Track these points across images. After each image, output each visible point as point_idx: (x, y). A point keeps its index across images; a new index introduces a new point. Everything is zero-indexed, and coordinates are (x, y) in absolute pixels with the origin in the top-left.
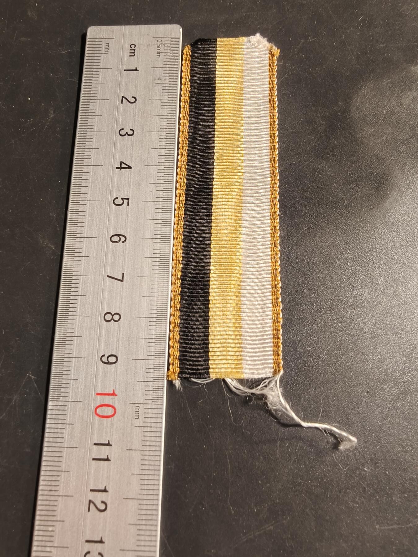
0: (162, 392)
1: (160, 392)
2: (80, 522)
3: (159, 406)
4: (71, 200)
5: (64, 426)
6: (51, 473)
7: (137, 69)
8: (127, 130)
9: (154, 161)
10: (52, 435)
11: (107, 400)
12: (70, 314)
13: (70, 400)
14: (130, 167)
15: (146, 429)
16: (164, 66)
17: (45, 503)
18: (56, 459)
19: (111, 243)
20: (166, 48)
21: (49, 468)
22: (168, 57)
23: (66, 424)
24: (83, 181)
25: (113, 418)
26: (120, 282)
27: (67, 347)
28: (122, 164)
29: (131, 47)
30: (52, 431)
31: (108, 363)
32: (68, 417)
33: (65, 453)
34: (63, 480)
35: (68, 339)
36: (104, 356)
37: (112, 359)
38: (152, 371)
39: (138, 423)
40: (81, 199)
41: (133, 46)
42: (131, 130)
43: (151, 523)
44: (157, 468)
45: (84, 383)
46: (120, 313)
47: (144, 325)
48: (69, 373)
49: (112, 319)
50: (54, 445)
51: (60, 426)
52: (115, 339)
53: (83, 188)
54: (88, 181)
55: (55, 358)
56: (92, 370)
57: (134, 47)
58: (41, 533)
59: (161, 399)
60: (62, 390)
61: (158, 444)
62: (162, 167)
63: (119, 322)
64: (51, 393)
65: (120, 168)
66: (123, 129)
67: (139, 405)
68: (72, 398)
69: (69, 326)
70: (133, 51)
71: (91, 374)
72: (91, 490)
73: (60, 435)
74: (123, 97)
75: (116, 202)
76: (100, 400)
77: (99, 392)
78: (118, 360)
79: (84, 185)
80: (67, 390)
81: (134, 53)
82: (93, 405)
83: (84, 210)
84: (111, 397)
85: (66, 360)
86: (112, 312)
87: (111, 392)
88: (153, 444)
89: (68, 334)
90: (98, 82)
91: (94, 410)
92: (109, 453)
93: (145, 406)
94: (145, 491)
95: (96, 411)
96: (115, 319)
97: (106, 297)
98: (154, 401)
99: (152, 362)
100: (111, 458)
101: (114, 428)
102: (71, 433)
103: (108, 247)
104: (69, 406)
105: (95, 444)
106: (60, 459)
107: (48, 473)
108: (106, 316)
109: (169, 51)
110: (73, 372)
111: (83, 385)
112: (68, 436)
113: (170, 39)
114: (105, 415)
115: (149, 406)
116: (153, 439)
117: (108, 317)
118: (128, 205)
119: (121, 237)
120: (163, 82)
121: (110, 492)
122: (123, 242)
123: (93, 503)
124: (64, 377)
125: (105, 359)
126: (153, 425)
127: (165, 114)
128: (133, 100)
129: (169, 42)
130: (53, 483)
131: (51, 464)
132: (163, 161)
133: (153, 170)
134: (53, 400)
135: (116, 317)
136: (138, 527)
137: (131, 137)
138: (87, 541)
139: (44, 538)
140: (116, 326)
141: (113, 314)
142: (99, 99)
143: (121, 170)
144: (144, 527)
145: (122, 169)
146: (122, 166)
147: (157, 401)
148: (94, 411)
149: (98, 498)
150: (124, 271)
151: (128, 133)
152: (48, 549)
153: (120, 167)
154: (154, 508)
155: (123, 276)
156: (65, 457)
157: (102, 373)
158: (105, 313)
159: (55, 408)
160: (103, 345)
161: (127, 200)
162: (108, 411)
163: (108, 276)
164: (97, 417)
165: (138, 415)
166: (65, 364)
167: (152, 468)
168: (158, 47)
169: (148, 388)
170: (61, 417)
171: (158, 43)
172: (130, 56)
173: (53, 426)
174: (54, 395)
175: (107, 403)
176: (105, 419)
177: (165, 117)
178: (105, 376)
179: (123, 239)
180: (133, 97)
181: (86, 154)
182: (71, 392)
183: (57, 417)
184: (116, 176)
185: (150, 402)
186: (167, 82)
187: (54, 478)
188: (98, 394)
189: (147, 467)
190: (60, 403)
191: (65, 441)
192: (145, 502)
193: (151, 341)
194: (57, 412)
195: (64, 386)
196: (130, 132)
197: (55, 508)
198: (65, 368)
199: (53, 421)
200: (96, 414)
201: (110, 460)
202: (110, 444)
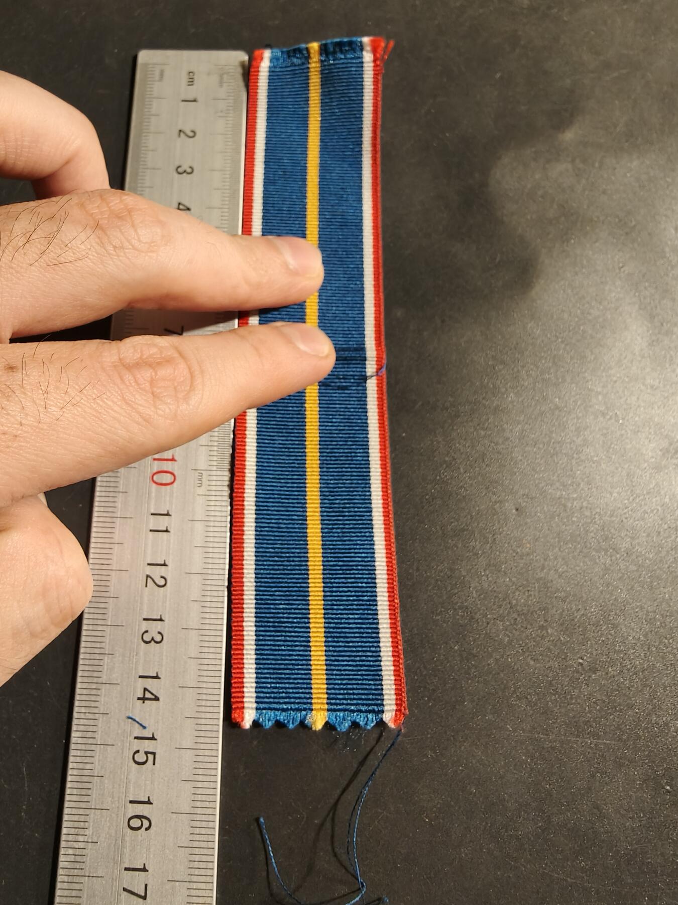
2: (137, 598)
5: (116, 494)
6: (102, 546)
7: (196, 99)
8: (186, 167)
9: (216, 202)
11: (166, 466)
14: (189, 209)
15: (210, 498)
16: (228, 98)
18: (109, 530)
20: (229, 76)
21: (100, 540)
23: (119, 492)
25: (172, 485)
28: (181, 205)
29: (190, 76)
30: (104, 499)
32: (122, 484)
33: (118, 524)
34: (116, 554)
39: (201, 491)
41: (191, 74)
42: (190, 167)
50: (105, 514)
51: (112, 494)
57: (193, 75)
66: (180, 167)
67: (202, 472)
70: (191, 80)
72: (149, 565)
73: (112, 504)
74: (180, 131)
76: (157, 466)
81: (193, 82)
82: (151, 472)
84: (170, 462)
87: (171, 457)
90: (151, 113)
91: (151, 476)
92: (169, 524)
93: (209, 473)
94: (210, 565)
95: (153, 478)
101: (174, 497)
102: (125, 502)
104: (122, 473)
105: (152, 514)
106: (113, 530)
107: (99, 545)
109: (232, 81)
112: (121, 506)
113: (233, 67)
114: (164, 482)
115: (214, 473)
120: (226, 115)
121: (170, 566)
123: (151, 578)
126: (218, 493)
128: (192, 134)
129: (233, 70)
130: (105, 556)
131: (103, 535)
133: (215, 212)
136: (202, 604)
137: (189, 175)
138: (145, 619)
139: (96, 616)
142: (152, 131)
144: (208, 604)
147: (221, 467)
148: (151, 478)
149: (156, 572)
150: (183, 323)
151: (187, 171)
152: (100, 628)
155: (182, 330)
156: (118, 528)
162: (168, 478)
164: (154, 485)
165: (200, 482)
168: (221, 76)
169: (212, 453)
172: (189, 85)
175: (166, 469)
176: (163, 487)
180: (192, 131)
185: (214, 468)
186: (231, 115)
191: (117, 510)
192: (209, 577)
196: (189, 170)
197: (109, 584)
200: (154, 481)
201: (169, 532)
202: (169, 514)
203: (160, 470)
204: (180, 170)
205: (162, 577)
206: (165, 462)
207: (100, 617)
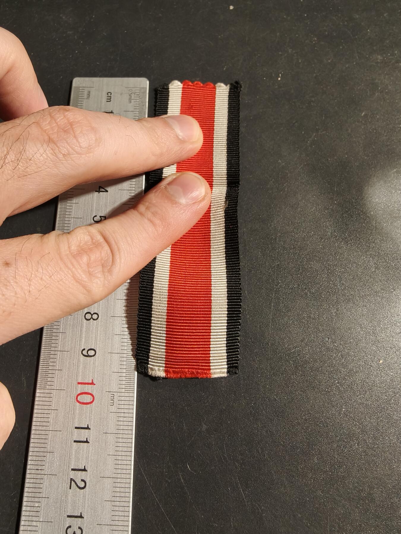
0: (133, 382)
1: (131, 382)
2: (63, 498)
3: (131, 395)
5: (49, 412)
6: (38, 454)
7: (113, 112)
9: (126, 186)
10: (39, 420)
11: (88, 388)
13: (55, 389)
14: (107, 191)
15: (120, 415)
16: (135, 110)
17: (32, 481)
18: (43, 441)
20: (136, 96)
21: (36, 449)
22: (138, 103)
23: (52, 410)
24: (68, 202)
25: (91, 404)
27: (53, 342)
28: (100, 188)
30: (40, 415)
31: (88, 356)
32: (53, 404)
33: (50, 436)
34: (48, 460)
35: (54, 334)
36: (84, 349)
37: (91, 353)
38: (125, 363)
39: (113, 409)
40: (66, 216)
41: (109, 94)
43: (123, 499)
44: (129, 449)
45: (68, 373)
46: (98, 313)
47: (118, 323)
48: (55, 364)
49: (92, 318)
50: (41, 428)
51: (46, 412)
52: (94, 336)
53: (68, 207)
54: (72, 202)
55: (43, 351)
56: (74, 362)
57: (111, 95)
58: (28, 509)
59: (132, 388)
60: (49, 379)
61: (130, 428)
62: (133, 191)
63: (97, 320)
64: (39, 382)
67: (114, 393)
68: (57, 387)
70: (109, 98)
71: (73, 365)
72: (72, 470)
73: (46, 420)
75: (95, 219)
76: (81, 388)
77: (80, 381)
78: (97, 354)
79: (69, 205)
80: (53, 380)
82: (75, 393)
83: (69, 225)
84: (90, 386)
86: (91, 312)
87: (91, 382)
88: (126, 428)
89: (54, 331)
91: (76, 397)
92: (88, 436)
93: (119, 394)
94: (119, 470)
95: (77, 398)
96: (94, 318)
98: (126, 389)
99: (125, 355)
100: (89, 440)
101: (92, 413)
102: (56, 418)
104: (54, 394)
105: (76, 428)
106: (46, 441)
107: (35, 454)
108: (86, 315)
109: (138, 98)
110: (58, 364)
111: (66, 375)
112: (53, 421)
113: (139, 89)
114: (85, 402)
115: (123, 394)
116: (125, 423)
117: (88, 316)
121: (88, 471)
123: (74, 481)
124: (50, 368)
125: (85, 352)
126: (126, 411)
129: (138, 91)
130: (40, 463)
131: (38, 444)
132: (134, 186)
133: (126, 194)
134: (41, 388)
135: (95, 316)
136: (113, 503)
138: (69, 516)
139: (31, 514)
140: (95, 324)
141: (92, 314)
143: (99, 193)
144: (118, 504)
146: (100, 190)
147: (130, 390)
148: (75, 398)
149: (79, 476)
152: (34, 524)
153: (98, 190)
154: (127, 486)
156: (50, 440)
157: (83, 365)
158: (86, 312)
159: (42, 395)
160: (83, 340)
162: (88, 399)
164: (78, 404)
165: (112, 402)
166: (52, 356)
167: (125, 449)
168: (130, 95)
169: (121, 378)
170: (47, 403)
171: (130, 92)
172: (107, 101)
173: (40, 411)
174: (41, 384)
175: (86, 391)
176: (85, 405)
178: (85, 367)
182: (56, 381)
183: (44, 403)
184: (95, 198)
185: (123, 390)
187: (40, 459)
188: (79, 383)
189: (121, 449)
190: (47, 391)
191: (50, 424)
192: (119, 481)
193: (124, 337)
194: (44, 399)
195: (50, 375)
197: (41, 486)
198: (51, 360)
199: (40, 407)
200: (78, 401)
201: (89, 443)
202: (89, 428)
205: (83, 480)
206: (86, 385)
207: (34, 514)
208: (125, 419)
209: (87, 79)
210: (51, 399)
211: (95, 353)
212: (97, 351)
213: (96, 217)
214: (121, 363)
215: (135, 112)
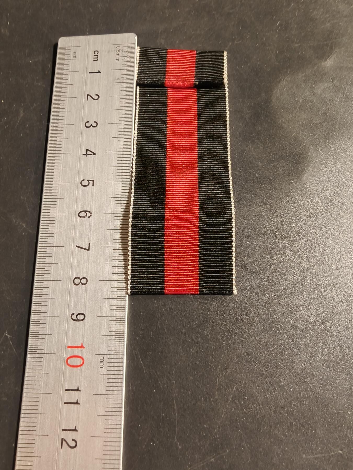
0: (123, 344)
1: (121, 344)
2: (54, 457)
3: (120, 357)
4: (46, 182)
5: (40, 375)
6: (29, 416)
7: (100, 71)
8: (92, 122)
9: (114, 147)
10: (30, 383)
11: (77, 352)
12: (45, 279)
13: (45, 353)
14: (94, 154)
15: (109, 376)
16: (123, 68)
17: (24, 441)
18: (34, 403)
19: (79, 218)
20: (124, 53)
21: (28, 411)
22: (126, 60)
23: (42, 373)
24: (55, 167)
25: (81, 367)
26: (87, 251)
27: (43, 307)
28: (88, 151)
29: (95, 54)
30: (31, 379)
31: (78, 320)
32: (44, 367)
33: (41, 398)
34: (39, 422)
35: (43, 300)
36: (73, 314)
37: (81, 317)
38: (114, 326)
39: (103, 371)
40: (54, 182)
41: (96, 52)
42: (95, 122)
43: (114, 457)
44: (119, 409)
45: (57, 338)
46: (87, 278)
47: (107, 288)
48: (44, 329)
49: (81, 282)
50: (32, 391)
51: (37, 375)
52: (83, 300)
53: (55, 173)
54: (59, 167)
55: (32, 317)
56: (64, 327)
57: (97, 53)
58: (21, 467)
59: (122, 350)
60: (39, 344)
61: (120, 389)
62: (122, 153)
63: (86, 285)
64: (30, 347)
65: (86, 155)
66: (88, 122)
67: (104, 356)
68: (47, 351)
69: (44, 289)
70: (96, 57)
71: (63, 329)
72: (63, 430)
73: (37, 383)
74: (88, 95)
75: (83, 183)
76: (70, 352)
77: (70, 345)
79: (56, 170)
80: (43, 344)
81: (97, 58)
82: (65, 357)
83: (57, 191)
84: (80, 349)
85: (42, 318)
86: (80, 277)
87: (80, 345)
88: (116, 389)
89: (44, 296)
90: (67, 83)
91: (66, 360)
92: (78, 398)
93: (108, 357)
94: (110, 430)
96: (82, 283)
97: (75, 265)
98: (116, 352)
99: (114, 319)
100: (80, 401)
101: (83, 376)
102: (47, 380)
103: (76, 221)
104: (45, 358)
105: (67, 390)
106: (37, 403)
107: (27, 415)
108: (75, 280)
109: (126, 55)
110: (47, 328)
111: (56, 339)
112: (44, 384)
113: (127, 45)
114: (75, 365)
115: (112, 357)
116: (115, 385)
117: (77, 281)
118: (93, 186)
119: (87, 213)
120: (121, 81)
121: (79, 431)
122: (89, 217)
123: (65, 441)
124: (40, 333)
125: (74, 317)
126: (116, 373)
127: (124, 108)
128: (97, 97)
129: (126, 48)
130: (32, 424)
131: (30, 408)
132: (122, 147)
133: (114, 155)
134: (31, 352)
135: (84, 281)
136: (103, 461)
137: (95, 128)
140: (84, 289)
142: (68, 97)
143: (86, 156)
144: (108, 462)
145: (88, 156)
146: (88, 153)
147: (119, 352)
148: (65, 362)
149: (69, 436)
150: (90, 242)
151: (93, 125)
153: (86, 153)
154: (117, 444)
155: (89, 246)
156: (41, 402)
157: (73, 329)
158: (74, 277)
159: (33, 359)
160: (72, 305)
161: (92, 182)
162: (78, 361)
163: (77, 246)
164: (68, 367)
165: (102, 364)
166: (41, 322)
167: (115, 410)
168: (117, 52)
169: (111, 341)
170: (37, 367)
171: (117, 49)
172: (94, 61)
173: (31, 375)
174: (32, 349)
175: (76, 355)
176: (75, 368)
177: (123, 111)
178: (74, 331)
179: (89, 214)
180: (96, 95)
181: (58, 143)
182: (46, 346)
183: (34, 367)
184: (82, 162)
185: (113, 353)
186: (125, 81)
187: (32, 420)
188: (69, 347)
189: (110, 409)
190: (37, 355)
191: (41, 387)
192: (109, 439)
193: (113, 300)
194: (34, 363)
195: (40, 340)
196: (94, 124)
197: (33, 446)
198: (41, 325)
199: (31, 371)
200: (67, 364)
201: (79, 404)
202: (79, 390)
203: (73, 355)
204: (87, 125)
206: (76, 349)
208: (115, 381)
209: (73, 38)
210: (41, 363)
211: (85, 318)
212: (86, 315)
213: (83, 181)
214: (110, 326)
215: (123, 71)
